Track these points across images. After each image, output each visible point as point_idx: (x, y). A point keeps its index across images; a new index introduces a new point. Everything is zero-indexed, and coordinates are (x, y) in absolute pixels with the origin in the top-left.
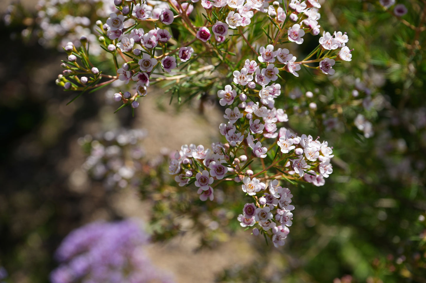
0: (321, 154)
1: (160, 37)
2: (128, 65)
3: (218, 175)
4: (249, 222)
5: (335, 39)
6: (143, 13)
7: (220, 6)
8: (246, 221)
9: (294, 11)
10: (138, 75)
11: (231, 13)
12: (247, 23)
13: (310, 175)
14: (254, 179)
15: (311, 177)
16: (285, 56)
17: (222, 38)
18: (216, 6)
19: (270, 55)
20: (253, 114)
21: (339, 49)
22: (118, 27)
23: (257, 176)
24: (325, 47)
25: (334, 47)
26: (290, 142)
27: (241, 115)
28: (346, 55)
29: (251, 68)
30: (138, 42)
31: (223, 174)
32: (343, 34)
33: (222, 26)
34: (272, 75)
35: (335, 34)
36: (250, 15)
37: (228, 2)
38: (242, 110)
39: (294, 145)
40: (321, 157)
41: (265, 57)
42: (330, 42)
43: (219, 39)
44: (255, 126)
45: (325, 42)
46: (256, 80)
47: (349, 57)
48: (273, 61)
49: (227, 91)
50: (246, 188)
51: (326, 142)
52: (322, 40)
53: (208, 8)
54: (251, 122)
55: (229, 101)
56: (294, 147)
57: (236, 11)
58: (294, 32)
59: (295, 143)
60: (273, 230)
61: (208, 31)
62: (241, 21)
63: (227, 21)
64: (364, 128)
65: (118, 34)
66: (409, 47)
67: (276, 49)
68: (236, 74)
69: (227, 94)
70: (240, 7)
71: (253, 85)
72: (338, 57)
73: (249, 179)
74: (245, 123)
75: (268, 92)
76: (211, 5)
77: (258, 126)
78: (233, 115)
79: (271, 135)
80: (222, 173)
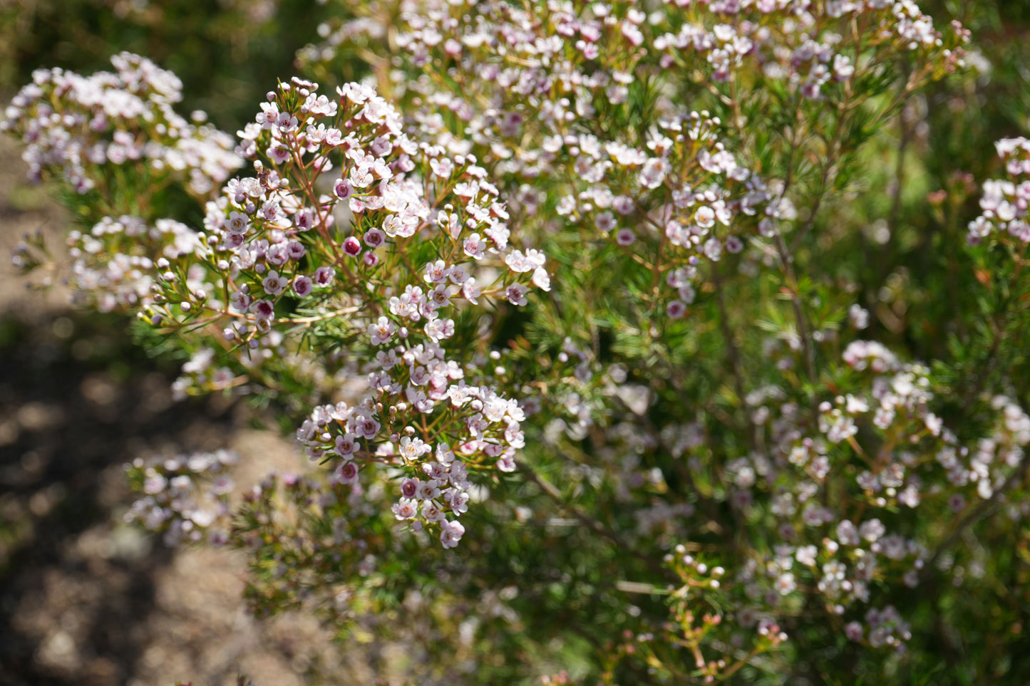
0: (506, 413)
1: (291, 251)
2: (248, 286)
3: (366, 434)
4: (408, 513)
5: (527, 258)
6: (273, 214)
7: (374, 208)
8: (403, 513)
9: (472, 216)
10: (258, 305)
11: (390, 217)
12: (409, 232)
13: (492, 446)
14: (416, 439)
15: (494, 448)
16: (459, 275)
17: (373, 259)
18: (370, 208)
19: (440, 274)
20: (416, 361)
21: (532, 271)
22: (240, 231)
23: (421, 436)
24: (514, 269)
25: (526, 269)
26: (465, 392)
27: (398, 361)
28: (542, 280)
29: (414, 296)
30: (261, 258)
31: (373, 433)
32: (538, 252)
33: (377, 234)
34: (442, 298)
35: (527, 251)
36: (413, 222)
37: (385, 204)
38: (400, 354)
39: (469, 396)
40: (507, 418)
41: (434, 277)
42: (520, 262)
43: (370, 262)
44: (417, 376)
45: (514, 262)
46: (421, 312)
47: (546, 283)
48: (445, 281)
49: (381, 325)
50: (404, 450)
51: (515, 401)
52: (510, 259)
53: (358, 211)
54: (411, 371)
55: (383, 339)
56: (470, 399)
57: (396, 214)
58: (472, 244)
59: (471, 394)
60: (441, 523)
61: (357, 243)
62: (402, 229)
63: (383, 226)
64: (579, 412)
65: (237, 241)
66: (646, 297)
67: (447, 266)
68: (393, 301)
69: (382, 330)
70: (401, 210)
71: (416, 317)
72: (532, 282)
73: (409, 439)
74: (403, 374)
75: (436, 327)
76: (362, 208)
77: (421, 376)
78: (388, 360)
79: (440, 394)
80: (372, 431)
